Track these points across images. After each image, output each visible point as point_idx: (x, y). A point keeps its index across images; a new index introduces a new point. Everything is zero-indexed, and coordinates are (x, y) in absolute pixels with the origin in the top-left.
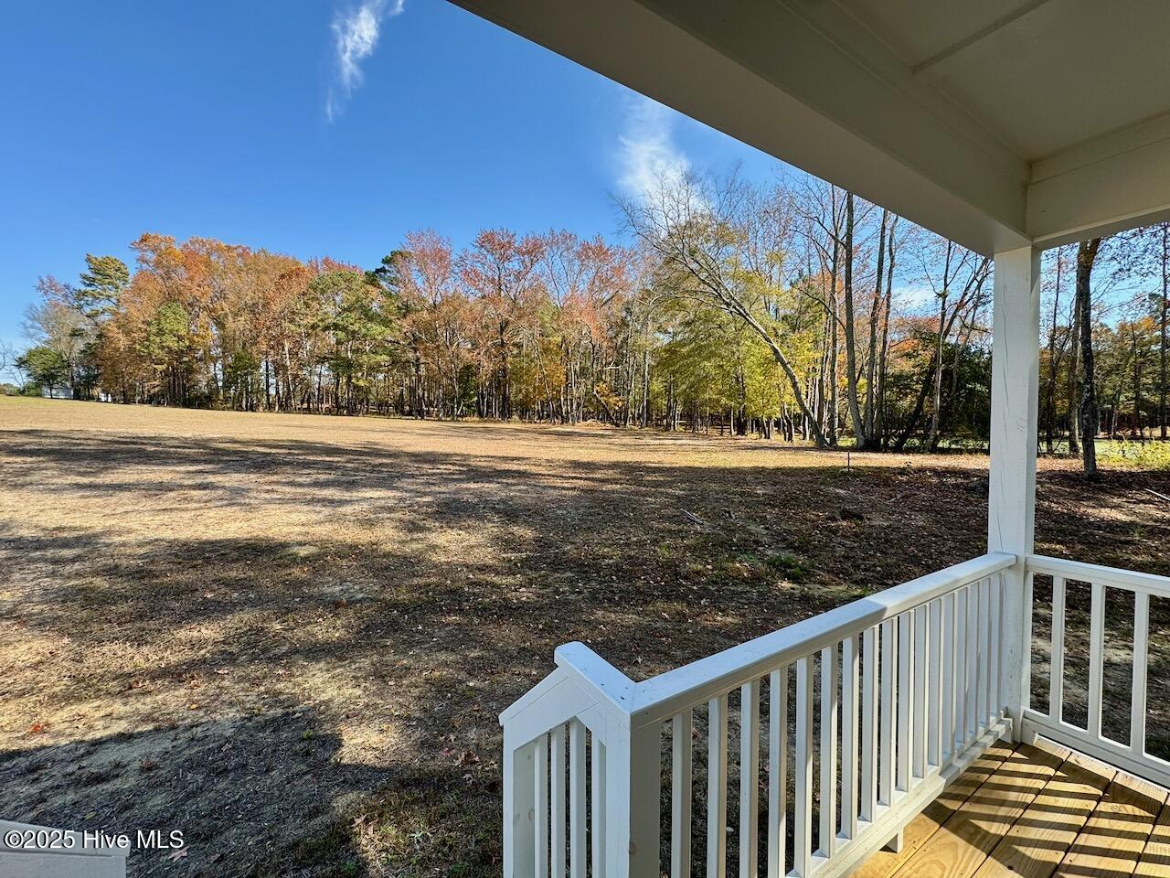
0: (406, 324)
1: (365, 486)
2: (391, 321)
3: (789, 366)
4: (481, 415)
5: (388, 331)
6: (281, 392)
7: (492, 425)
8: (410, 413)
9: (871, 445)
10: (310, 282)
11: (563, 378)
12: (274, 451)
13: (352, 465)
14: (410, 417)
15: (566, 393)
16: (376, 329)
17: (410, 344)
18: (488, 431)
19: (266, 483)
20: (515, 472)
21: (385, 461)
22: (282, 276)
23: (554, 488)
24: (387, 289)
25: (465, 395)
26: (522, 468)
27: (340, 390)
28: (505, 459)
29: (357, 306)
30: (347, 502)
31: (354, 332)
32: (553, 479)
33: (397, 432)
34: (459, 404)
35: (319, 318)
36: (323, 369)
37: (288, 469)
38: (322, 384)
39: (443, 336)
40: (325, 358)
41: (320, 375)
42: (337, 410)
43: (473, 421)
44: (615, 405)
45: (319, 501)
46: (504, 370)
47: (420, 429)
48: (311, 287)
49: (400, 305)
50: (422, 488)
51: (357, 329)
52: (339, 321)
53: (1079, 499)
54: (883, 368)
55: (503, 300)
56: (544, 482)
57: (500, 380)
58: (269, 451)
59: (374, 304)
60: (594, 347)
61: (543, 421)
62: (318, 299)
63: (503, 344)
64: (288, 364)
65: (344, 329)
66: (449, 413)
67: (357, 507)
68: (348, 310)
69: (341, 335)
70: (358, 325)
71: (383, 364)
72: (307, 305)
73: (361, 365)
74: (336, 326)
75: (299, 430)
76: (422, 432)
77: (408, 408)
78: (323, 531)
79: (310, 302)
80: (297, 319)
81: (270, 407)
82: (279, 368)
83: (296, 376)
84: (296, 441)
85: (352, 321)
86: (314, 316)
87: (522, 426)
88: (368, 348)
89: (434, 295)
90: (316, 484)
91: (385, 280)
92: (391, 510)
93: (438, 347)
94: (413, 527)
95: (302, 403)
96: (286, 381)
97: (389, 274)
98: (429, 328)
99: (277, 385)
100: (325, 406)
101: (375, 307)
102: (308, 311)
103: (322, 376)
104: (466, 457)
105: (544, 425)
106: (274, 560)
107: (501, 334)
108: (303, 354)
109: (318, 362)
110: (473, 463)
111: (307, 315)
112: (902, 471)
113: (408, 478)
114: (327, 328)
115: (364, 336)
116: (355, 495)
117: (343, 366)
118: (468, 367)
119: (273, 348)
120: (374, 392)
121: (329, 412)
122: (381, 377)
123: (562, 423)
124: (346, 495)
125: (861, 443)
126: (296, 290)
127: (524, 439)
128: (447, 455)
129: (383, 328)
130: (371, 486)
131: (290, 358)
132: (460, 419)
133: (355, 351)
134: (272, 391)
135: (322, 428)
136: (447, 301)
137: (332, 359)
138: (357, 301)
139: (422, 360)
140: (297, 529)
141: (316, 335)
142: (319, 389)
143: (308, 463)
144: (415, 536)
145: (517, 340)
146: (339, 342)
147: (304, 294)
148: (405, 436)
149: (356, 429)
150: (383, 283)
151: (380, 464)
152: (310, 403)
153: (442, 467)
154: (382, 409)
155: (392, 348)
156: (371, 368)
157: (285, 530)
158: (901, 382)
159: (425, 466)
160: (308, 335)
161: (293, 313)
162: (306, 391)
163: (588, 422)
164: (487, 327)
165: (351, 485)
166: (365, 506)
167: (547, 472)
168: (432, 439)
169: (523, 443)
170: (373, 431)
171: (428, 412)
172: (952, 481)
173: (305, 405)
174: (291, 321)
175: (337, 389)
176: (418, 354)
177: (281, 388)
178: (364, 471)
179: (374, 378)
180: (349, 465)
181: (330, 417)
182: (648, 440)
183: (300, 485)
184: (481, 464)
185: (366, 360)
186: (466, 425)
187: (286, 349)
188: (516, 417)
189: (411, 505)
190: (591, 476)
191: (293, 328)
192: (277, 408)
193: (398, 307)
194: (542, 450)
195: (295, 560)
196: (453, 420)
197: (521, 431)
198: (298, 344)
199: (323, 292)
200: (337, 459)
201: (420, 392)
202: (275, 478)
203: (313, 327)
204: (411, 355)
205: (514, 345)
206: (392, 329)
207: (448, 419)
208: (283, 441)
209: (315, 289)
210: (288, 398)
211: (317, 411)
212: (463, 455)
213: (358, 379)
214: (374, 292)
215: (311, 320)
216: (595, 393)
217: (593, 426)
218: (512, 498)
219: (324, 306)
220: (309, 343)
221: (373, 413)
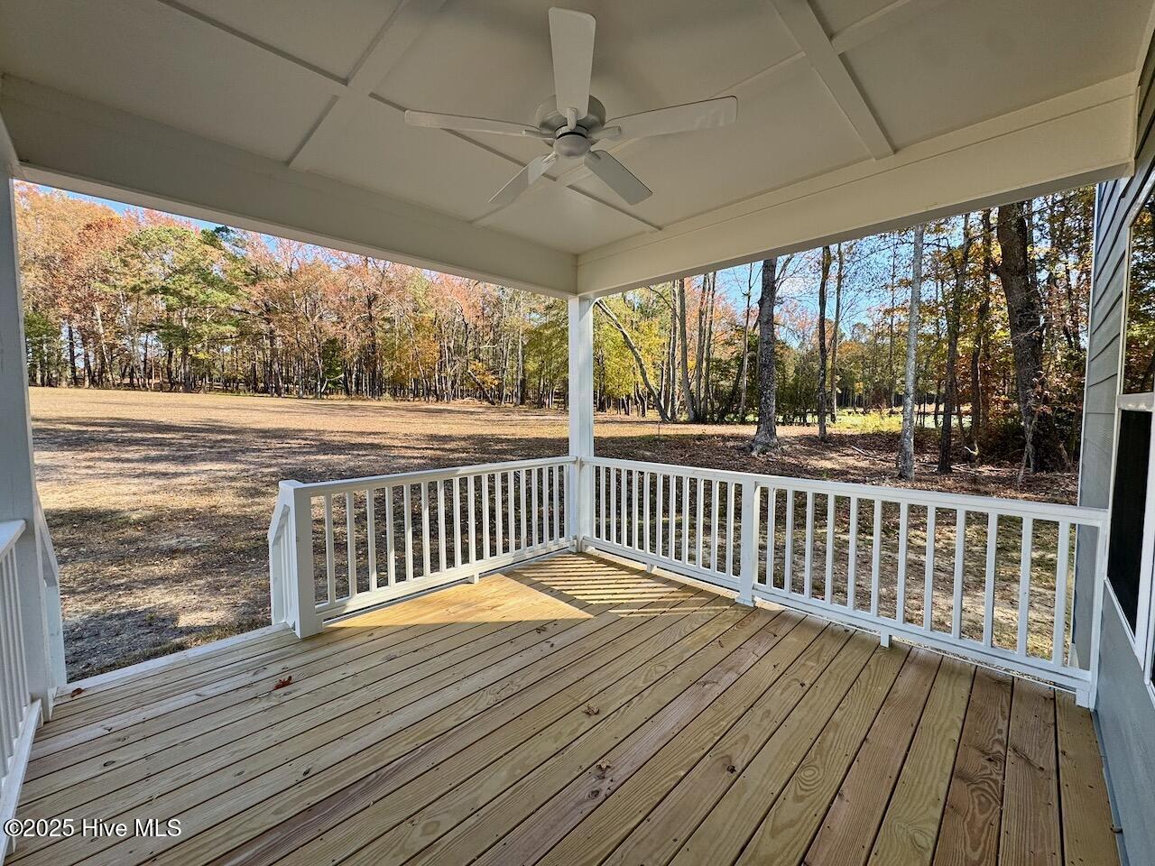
0: (256, 291)
1: (204, 460)
2: (237, 288)
3: (636, 350)
4: (348, 392)
5: (233, 299)
6: (91, 364)
7: (359, 403)
8: (265, 391)
9: (698, 419)
10: (129, 236)
11: (437, 355)
12: (90, 429)
13: (189, 441)
14: (265, 395)
15: (440, 370)
16: (218, 296)
17: (261, 314)
18: (352, 408)
19: (85, 460)
20: (368, 444)
21: (228, 437)
22: (89, 227)
23: (404, 457)
24: (230, 251)
25: (331, 371)
26: (376, 442)
27: (173, 363)
28: (362, 434)
29: (192, 268)
30: (184, 474)
31: (189, 298)
32: (403, 451)
33: (245, 409)
34: (323, 381)
35: (142, 279)
36: (151, 339)
37: (111, 445)
38: (149, 356)
39: (303, 306)
40: (152, 326)
41: (146, 346)
42: (171, 385)
43: (340, 399)
44: (491, 383)
45: (151, 474)
46: (374, 346)
47: (274, 406)
48: (130, 241)
49: (248, 270)
50: (268, 461)
51: (193, 295)
52: (170, 284)
53: (810, 454)
54: (708, 354)
55: (370, 272)
56: (395, 452)
57: (369, 356)
58: (85, 428)
59: (215, 267)
60: (466, 325)
61: (417, 399)
62: (139, 257)
63: (371, 318)
64: (101, 331)
65: (176, 293)
66: (310, 390)
67: (195, 478)
68: (182, 271)
69: (173, 300)
70: (194, 290)
71: (228, 335)
72: (125, 264)
73: (200, 336)
74: (165, 290)
75: (121, 408)
76: (277, 409)
77: (262, 385)
78: (157, 499)
79: (129, 259)
80: (112, 278)
81: (76, 382)
82: (88, 336)
83: (112, 347)
84: (118, 419)
85: (187, 285)
86: (135, 276)
87: (393, 404)
88: (209, 317)
89: (289, 261)
90: (146, 459)
91: (227, 240)
92: (233, 479)
93: (296, 318)
94: (254, 493)
95: (123, 376)
96: (99, 352)
97: (232, 234)
98: (283, 297)
99: (87, 355)
100: (154, 381)
101: (216, 270)
102: (126, 270)
103: (150, 347)
104: (320, 432)
105: (417, 403)
106: (104, 523)
107: (370, 307)
108: (121, 321)
109: (142, 330)
110: (326, 438)
111: (125, 274)
112: (700, 438)
113: (254, 452)
114: (153, 291)
115: (203, 302)
116: (193, 468)
117: (174, 336)
118: (333, 342)
119: (78, 311)
120: (218, 366)
121: (160, 388)
122: (227, 349)
123: (437, 401)
124: (182, 469)
125: (692, 417)
126: (109, 244)
127: (389, 416)
128: (300, 431)
129: (227, 295)
130: (211, 460)
131: (103, 325)
132: (325, 397)
133: (194, 320)
134: (80, 364)
135: (152, 405)
136: (305, 269)
137: (161, 327)
138: (192, 262)
139: (278, 332)
140: (127, 498)
141: (139, 299)
142: (145, 362)
143: (136, 440)
144: (257, 500)
145: (387, 315)
146: (170, 309)
147: (120, 250)
148: (254, 413)
149: (195, 406)
150: (224, 244)
151: (223, 440)
152: (134, 377)
153: (291, 442)
154: (229, 385)
155: (239, 317)
156: (213, 340)
157: (114, 499)
158: (720, 366)
159: (274, 441)
160: (128, 299)
161: (106, 271)
162: (128, 364)
163: (465, 400)
164: (353, 299)
165: (186, 460)
166: (204, 477)
167: (400, 445)
168: (286, 416)
169: (388, 419)
170: (216, 408)
171: (287, 390)
172: (730, 444)
173: (127, 380)
174: (104, 281)
175: (170, 362)
176: (271, 325)
177: (91, 359)
178: (204, 446)
179: (218, 351)
180: (185, 441)
181: (161, 394)
182: (516, 417)
183: (128, 461)
184: (335, 438)
185: (207, 330)
186: (330, 402)
187: (98, 313)
188: (387, 395)
189: (255, 474)
190: (442, 446)
191: (107, 289)
192: (87, 383)
193: (246, 272)
194: (404, 425)
195: (127, 523)
196: (316, 398)
197: (390, 408)
198: (114, 308)
199: (146, 249)
200: (170, 436)
201: (276, 367)
202: (96, 454)
203: (135, 289)
204: (263, 326)
205: (384, 319)
206: (238, 296)
207: (311, 397)
208: (103, 419)
209: (135, 245)
210: (102, 371)
211: (144, 387)
212: (317, 431)
213: (197, 352)
214: (214, 253)
215: (132, 282)
216: (469, 371)
217: (470, 404)
218: (360, 467)
219: (148, 266)
220: (129, 308)
221: (219, 390)
